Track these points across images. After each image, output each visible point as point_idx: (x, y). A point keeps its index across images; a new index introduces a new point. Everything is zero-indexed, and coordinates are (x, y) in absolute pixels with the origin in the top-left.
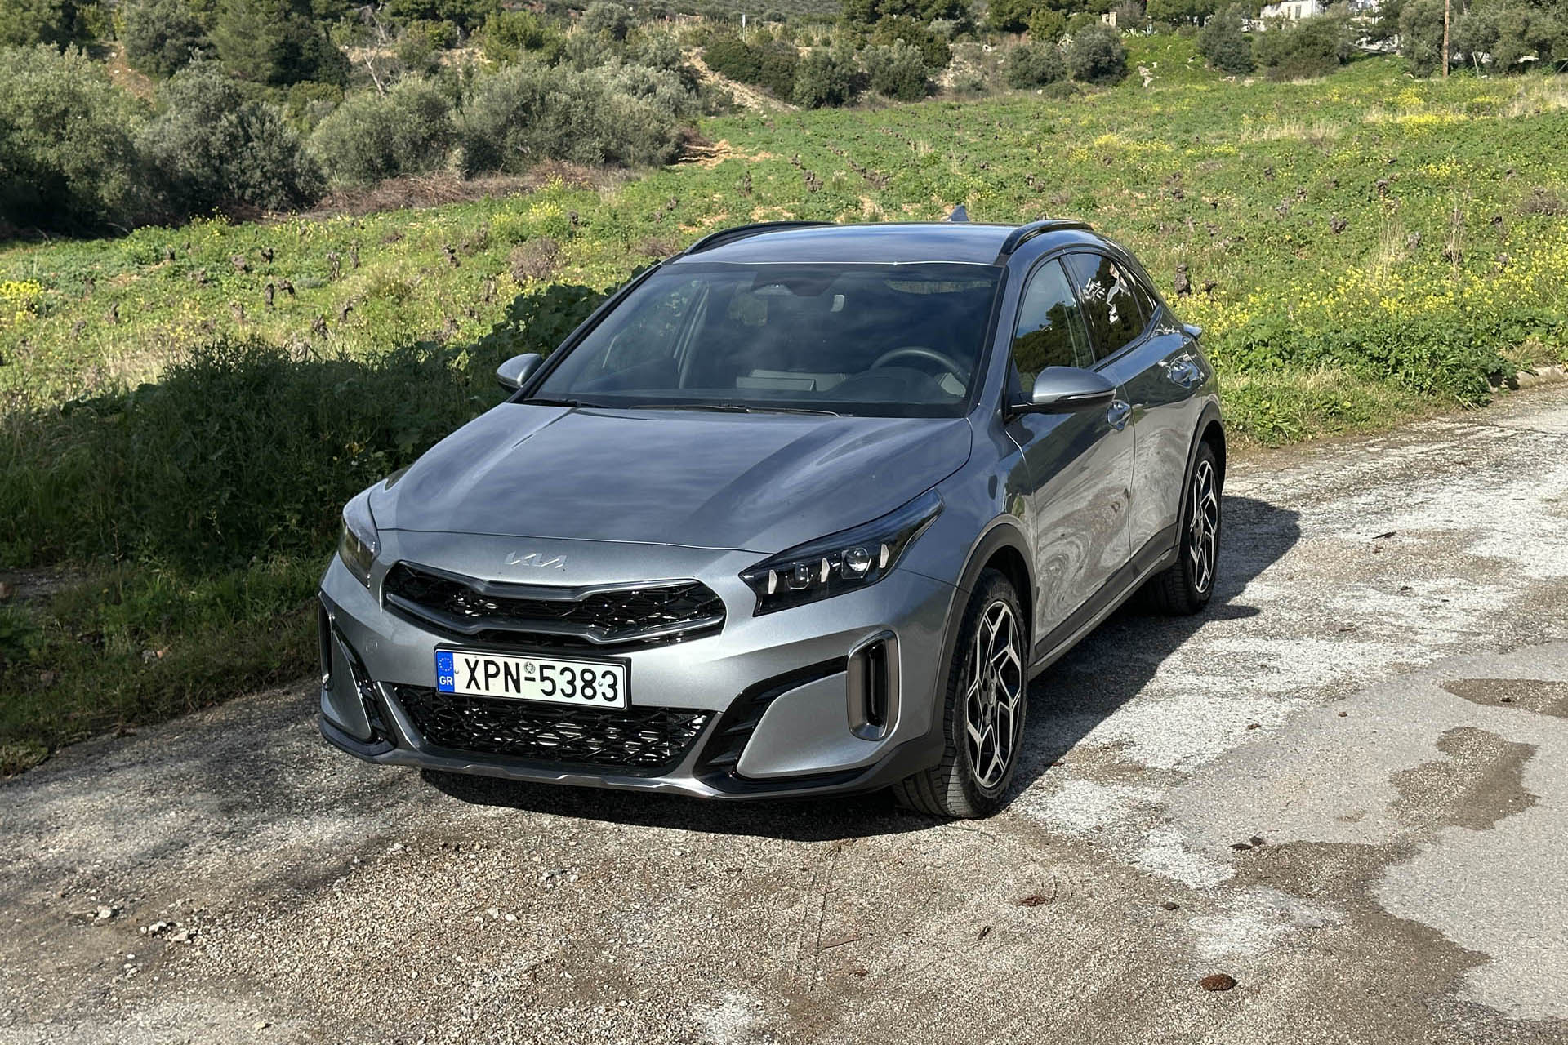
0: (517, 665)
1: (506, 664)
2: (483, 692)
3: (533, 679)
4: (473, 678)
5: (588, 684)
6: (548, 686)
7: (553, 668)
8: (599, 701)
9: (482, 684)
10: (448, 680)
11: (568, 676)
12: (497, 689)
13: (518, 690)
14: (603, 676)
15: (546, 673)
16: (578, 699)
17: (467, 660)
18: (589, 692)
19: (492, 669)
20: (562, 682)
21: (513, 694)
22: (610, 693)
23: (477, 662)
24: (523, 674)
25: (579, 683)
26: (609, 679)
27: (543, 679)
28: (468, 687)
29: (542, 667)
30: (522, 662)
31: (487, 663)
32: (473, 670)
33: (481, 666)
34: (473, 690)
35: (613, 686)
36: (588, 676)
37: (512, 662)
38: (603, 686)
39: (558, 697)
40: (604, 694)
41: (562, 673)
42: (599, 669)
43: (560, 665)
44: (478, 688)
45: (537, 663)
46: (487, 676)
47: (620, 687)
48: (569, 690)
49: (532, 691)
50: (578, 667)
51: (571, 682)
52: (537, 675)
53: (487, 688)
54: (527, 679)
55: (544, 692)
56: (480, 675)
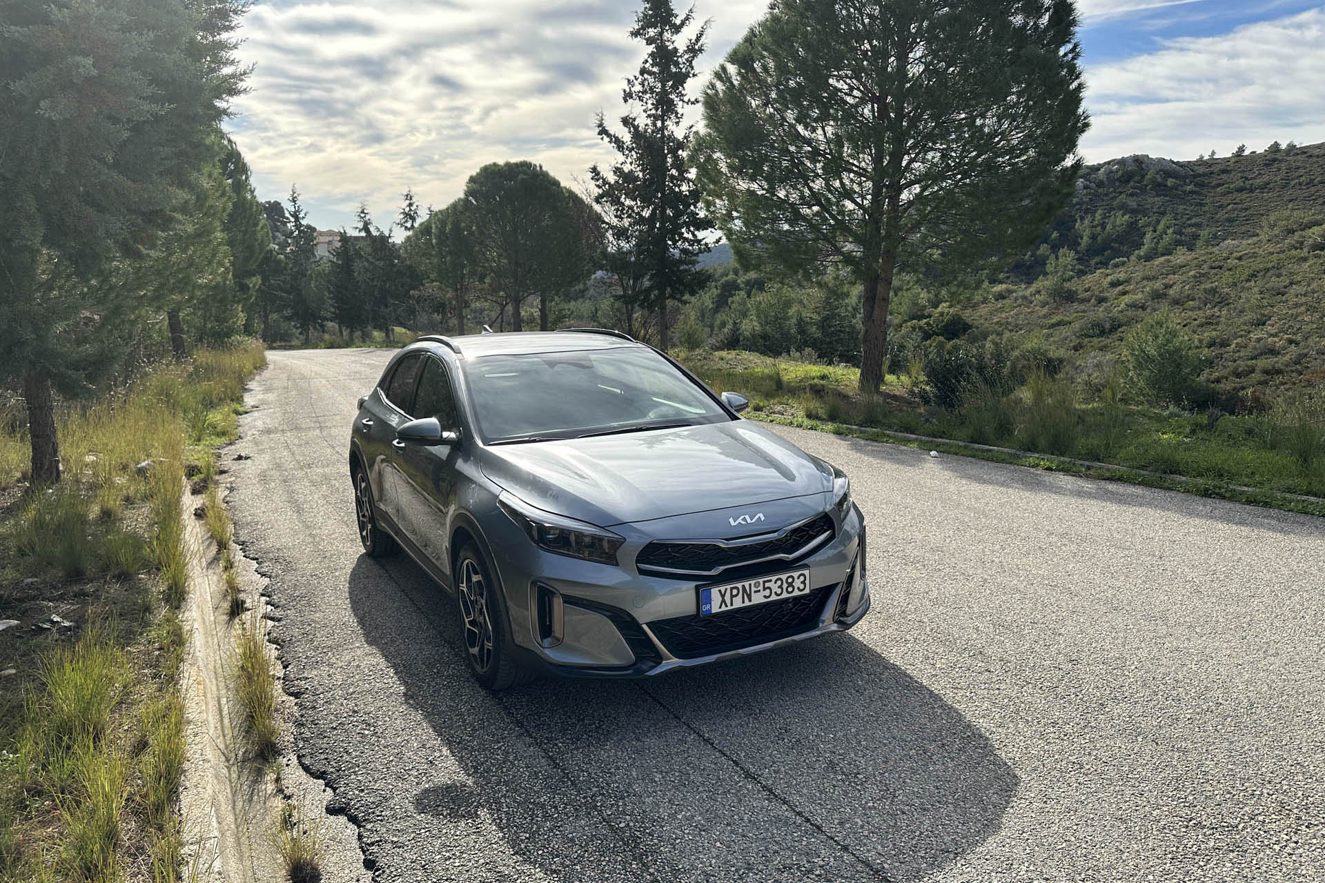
0: (750, 584)
1: (743, 586)
2: (730, 608)
3: (759, 591)
4: (723, 601)
5: (790, 585)
6: (767, 593)
7: (771, 581)
8: (796, 593)
9: (728, 602)
10: (707, 607)
11: (779, 583)
12: (738, 603)
13: (750, 601)
14: (798, 578)
15: (767, 585)
16: (785, 596)
17: (720, 591)
18: (790, 590)
19: (735, 592)
20: (775, 588)
21: (747, 603)
22: (802, 587)
23: (726, 589)
24: (753, 589)
25: (785, 586)
26: (802, 578)
27: (764, 589)
28: (720, 608)
29: (764, 582)
30: (753, 582)
31: (732, 589)
32: (723, 596)
33: (729, 591)
34: (724, 608)
35: (803, 582)
36: (790, 580)
37: (747, 584)
38: (797, 584)
39: (774, 598)
40: (798, 588)
41: (775, 583)
42: (796, 574)
43: (774, 578)
44: (727, 606)
45: (761, 581)
46: (732, 596)
47: (807, 582)
48: (779, 591)
49: (758, 599)
50: (784, 577)
51: (781, 587)
52: (761, 588)
53: (732, 605)
54: (755, 592)
55: (765, 597)
56: (728, 598)
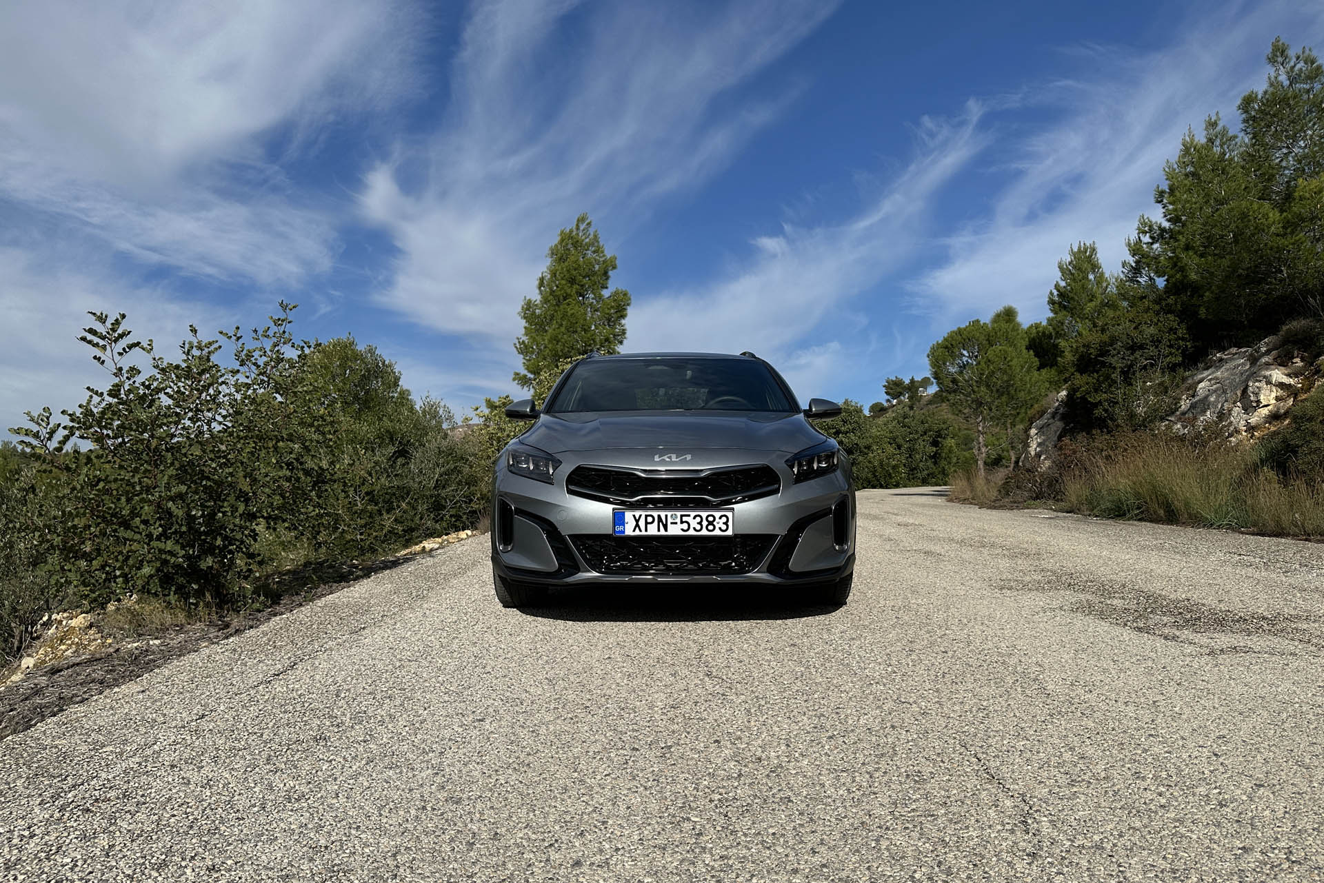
0: (666, 516)
1: (659, 516)
2: (643, 533)
3: (676, 523)
4: (637, 525)
5: (710, 523)
6: (685, 526)
7: (689, 516)
8: (717, 532)
9: (643, 528)
10: (621, 528)
11: (698, 519)
12: (653, 530)
13: (666, 530)
14: (720, 518)
15: (685, 519)
16: (704, 532)
17: (634, 516)
18: (711, 527)
19: (650, 519)
20: (694, 523)
21: (663, 532)
22: (724, 527)
23: (640, 516)
24: (670, 520)
25: (705, 523)
26: (724, 519)
27: (682, 522)
28: (634, 531)
29: (682, 516)
30: (669, 514)
31: (646, 516)
32: (637, 521)
33: (643, 518)
34: (637, 532)
35: (726, 523)
36: (711, 519)
37: (663, 514)
38: (720, 523)
39: (691, 532)
40: (720, 528)
41: (694, 518)
42: (717, 514)
43: (693, 514)
44: (640, 531)
45: (679, 514)
46: (647, 523)
47: (730, 523)
48: (698, 527)
49: (675, 530)
50: (704, 514)
51: (700, 523)
52: (678, 520)
53: (646, 530)
54: (672, 523)
55: (682, 530)
56: (642, 523)
